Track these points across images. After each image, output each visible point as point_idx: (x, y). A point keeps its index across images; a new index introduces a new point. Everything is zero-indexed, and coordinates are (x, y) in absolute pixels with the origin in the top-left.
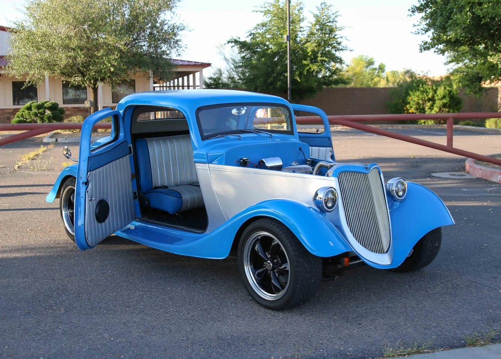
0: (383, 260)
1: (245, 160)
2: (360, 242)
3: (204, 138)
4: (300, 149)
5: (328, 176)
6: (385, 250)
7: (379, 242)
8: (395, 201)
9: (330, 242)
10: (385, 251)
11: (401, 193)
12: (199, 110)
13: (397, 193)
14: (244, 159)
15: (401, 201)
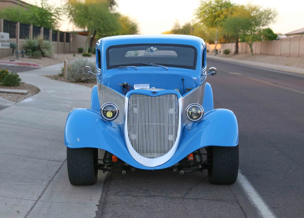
4: (183, 80)
14: (124, 83)
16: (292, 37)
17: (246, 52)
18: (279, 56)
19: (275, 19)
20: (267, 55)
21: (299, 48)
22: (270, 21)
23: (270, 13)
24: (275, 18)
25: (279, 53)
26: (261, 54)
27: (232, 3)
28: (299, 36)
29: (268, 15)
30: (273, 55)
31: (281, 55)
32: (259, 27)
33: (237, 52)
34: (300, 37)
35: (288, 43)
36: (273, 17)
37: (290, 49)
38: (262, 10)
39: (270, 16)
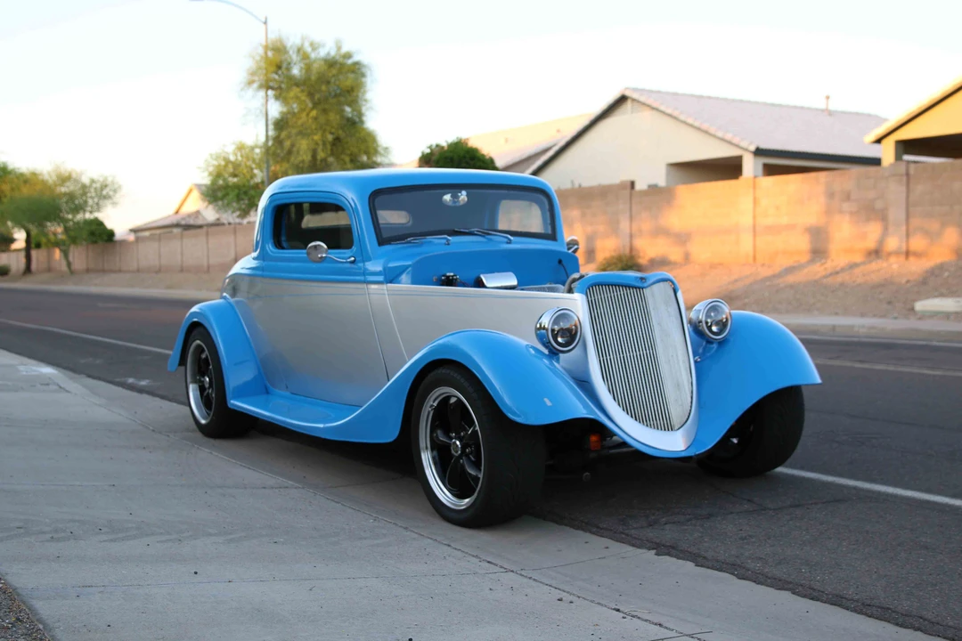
0: (672, 443)
1: (449, 277)
2: (625, 409)
3: (382, 241)
4: (560, 262)
6: (676, 425)
8: (708, 341)
9: (546, 400)
10: (676, 428)
12: (375, 195)
13: (709, 328)
14: (448, 274)
16: (147, 234)
17: (49, 270)
18: (133, 272)
19: (117, 197)
20: (104, 271)
21: (182, 254)
22: (108, 202)
23: (106, 186)
24: (118, 195)
25: (134, 266)
26: (88, 271)
27: (11, 167)
28: (158, 232)
29: (102, 189)
30: (120, 271)
31: (138, 271)
32: (84, 214)
33: (28, 269)
34: (160, 234)
35: (155, 245)
36: (111, 193)
37: (160, 256)
38: (85, 180)
39: (104, 193)
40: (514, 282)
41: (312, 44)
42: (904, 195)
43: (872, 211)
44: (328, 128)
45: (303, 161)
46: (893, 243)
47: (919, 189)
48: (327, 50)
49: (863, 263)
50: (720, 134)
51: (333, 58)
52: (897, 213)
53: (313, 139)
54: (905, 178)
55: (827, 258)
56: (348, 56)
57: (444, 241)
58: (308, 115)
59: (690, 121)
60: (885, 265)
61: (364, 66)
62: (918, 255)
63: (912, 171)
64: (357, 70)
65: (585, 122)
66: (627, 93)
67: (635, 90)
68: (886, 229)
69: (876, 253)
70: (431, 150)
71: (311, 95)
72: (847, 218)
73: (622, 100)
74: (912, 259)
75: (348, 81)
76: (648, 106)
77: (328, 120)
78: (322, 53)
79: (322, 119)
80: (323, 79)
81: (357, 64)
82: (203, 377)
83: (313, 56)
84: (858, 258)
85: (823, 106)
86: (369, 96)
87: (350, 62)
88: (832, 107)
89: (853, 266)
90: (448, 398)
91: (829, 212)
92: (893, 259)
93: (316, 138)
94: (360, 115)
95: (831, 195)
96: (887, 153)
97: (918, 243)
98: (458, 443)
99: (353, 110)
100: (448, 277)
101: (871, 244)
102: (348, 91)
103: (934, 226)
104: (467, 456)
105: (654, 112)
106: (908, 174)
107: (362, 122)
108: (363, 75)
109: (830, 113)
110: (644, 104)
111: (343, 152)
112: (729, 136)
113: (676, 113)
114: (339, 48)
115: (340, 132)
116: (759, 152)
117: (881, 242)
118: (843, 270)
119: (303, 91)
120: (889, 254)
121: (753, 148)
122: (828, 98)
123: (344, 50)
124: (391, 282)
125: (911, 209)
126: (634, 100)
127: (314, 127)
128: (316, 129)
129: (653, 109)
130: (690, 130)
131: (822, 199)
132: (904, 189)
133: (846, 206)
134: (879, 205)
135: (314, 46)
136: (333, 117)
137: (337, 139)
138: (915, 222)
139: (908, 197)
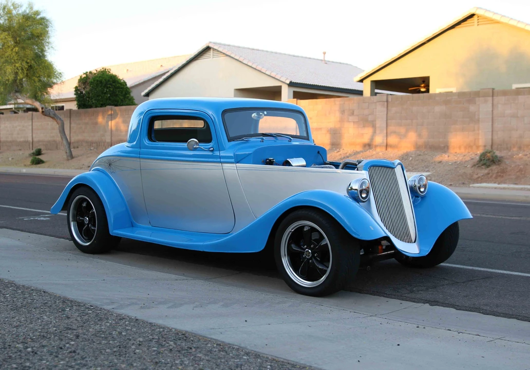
0: (411, 249)
4: (318, 152)
5: (358, 170)
6: (413, 241)
7: (408, 234)
8: (418, 197)
11: (422, 190)
12: (225, 112)
13: (419, 188)
15: (423, 198)
40: (304, 163)
41: (13, 5)
42: (386, 113)
43: (366, 121)
44: (25, 59)
45: (8, 80)
46: (379, 139)
47: (393, 110)
48: (24, 9)
49: (362, 152)
50: (268, 73)
51: (28, 14)
52: (381, 123)
53: (15, 66)
54: (386, 103)
55: (340, 148)
56: (37, 13)
57: (260, 140)
58: (12, 50)
59: (250, 64)
60: (374, 153)
61: (47, 20)
62: (392, 147)
63: (390, 100)
64: (43, 23)
65: (184, 61)
66: (211, 45)
67: (215, 43)
68: (375, 132)
69: (369, 146)
70: (87, 75)
71: (14, 38)
72: (352, 125)
73: (208, 49)
74: (389, 149)
75: (38, 29)
76: (224, 54)
77: (25, 54)
78: (21, 11)
79: (22, 54)
80: (22, 27)
81: (43, 19)
82: (83, 217)
83: (14, 12)
84: (359, 149)
85: (322, 58)
86: (51, 40)
87: (39, 17)
88: (326, 59)
89: (356, 153)
90: (303, 227)
91: (342, 121)
92: (378, 150)
93: (17, 65)
94: (43, 51)
95: (343, 112)
96: (366, 87)
97: (393, 140)
98: (310, 251)
99: (38, 48)
100: (270, 160)
101: (366, 140)
102: (38, 37)
103: (402, 130)
104: (315, 258)
105: (227, 57)
106: (387, 101)
107: (44, 56)
108: (47, 26)
109: (326, 62)
110: (221, 52)
111: (34, 75)
112: (273, 74)
113: (241, 59)
114: (31, 8)
115: (33, 62)
116: (291, 84)
117: (372, 139)
118: (350, 155)
119: (9, 35)
120: (376, 146)
121: (288, 82)
122: (324, 53)
123: (35, 9)
124: (238, 163)
125: (389, 121)
126: (214, 50)
127: (15, 58)
128: (17, 59)
129: (227, 55)
130: (250, 70)
131: (338, 114)
132: (385, 109)
133: (351, 118)
134: (370, 118)
135: (15, 6)
136: (28, 52)
137: (31, 67)
138: (391, 128)
139: (387, 114)
